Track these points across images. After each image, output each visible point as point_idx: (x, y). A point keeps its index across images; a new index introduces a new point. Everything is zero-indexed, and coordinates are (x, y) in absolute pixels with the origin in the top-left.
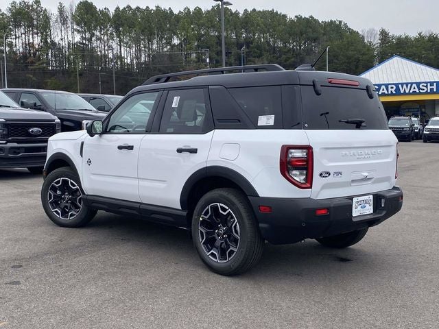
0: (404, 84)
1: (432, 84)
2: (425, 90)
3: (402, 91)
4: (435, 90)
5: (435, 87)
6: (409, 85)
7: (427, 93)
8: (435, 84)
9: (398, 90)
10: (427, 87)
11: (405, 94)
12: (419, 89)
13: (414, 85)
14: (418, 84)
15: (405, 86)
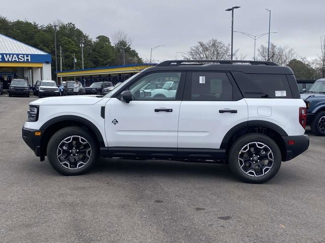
0: (8, 54)
1: (27, 56)
2: (23, 60)
3: (6, 60)
4: (29, 60)
5: (29, 58)
6: (11, 56)
7: (24, 62)
8: (29, 56)
9: (3, 58)
10: (24, 57)
11: (8, 61)
12: (19, 58)
13: (15, 56)
14: (18, 55)
15: (8, 56)
